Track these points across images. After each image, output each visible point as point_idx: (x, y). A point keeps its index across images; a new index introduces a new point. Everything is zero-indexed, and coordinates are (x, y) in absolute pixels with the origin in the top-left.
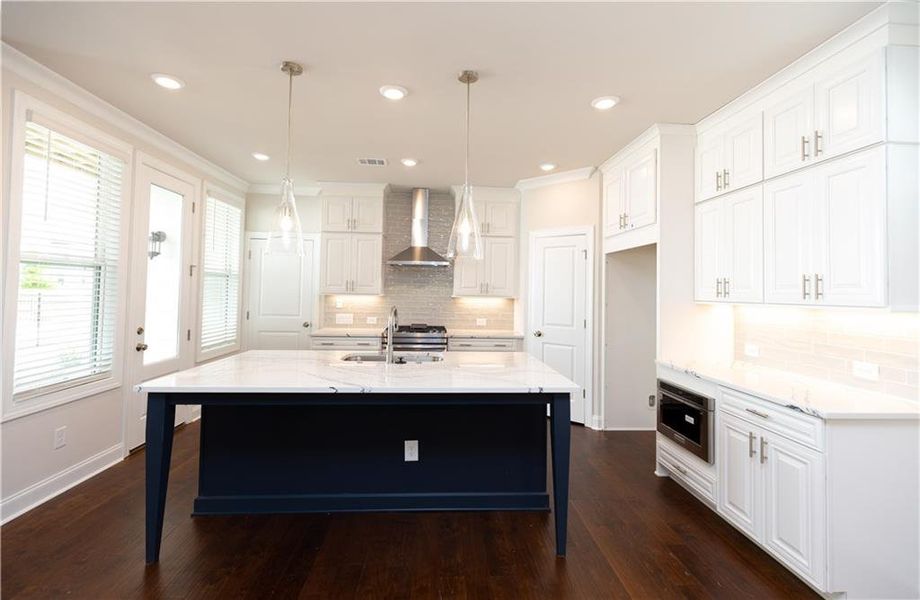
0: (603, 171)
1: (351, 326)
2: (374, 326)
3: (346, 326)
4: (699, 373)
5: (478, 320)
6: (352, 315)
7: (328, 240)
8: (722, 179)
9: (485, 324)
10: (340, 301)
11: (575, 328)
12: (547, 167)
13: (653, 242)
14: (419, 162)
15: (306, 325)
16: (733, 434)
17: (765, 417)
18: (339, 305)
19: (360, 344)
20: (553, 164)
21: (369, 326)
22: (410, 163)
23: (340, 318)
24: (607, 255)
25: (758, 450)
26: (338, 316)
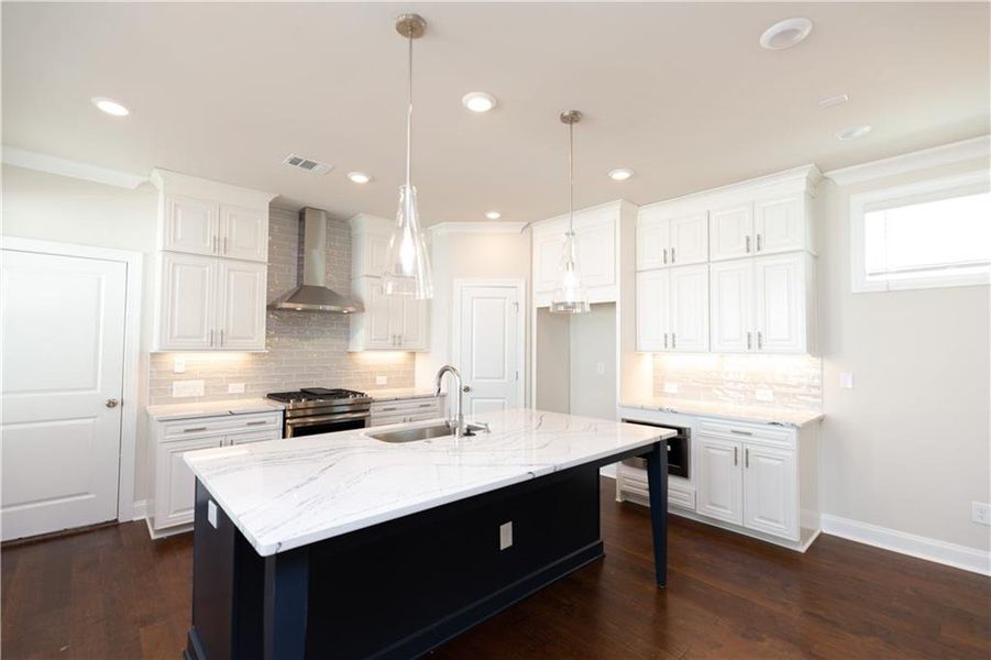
0: (534, 228)
1: (200, 399)
2: (240, 396)
3: (192, 399)
4: (675, 408)
5: (378, 378)
6: (202, 383)
7: (174, 265)
8: (670, 256)
9: (385, 383)
10: (179, 361)
11: (506, 380)
12: (493, 215)
13: (612, 300)
14: (372, 180)
15: (111, 404)
16: (712, 451)
17: (749, 434)
18: (178, 369)
19: (249, 424)
20: (499, 212)
21: (232, 396)
22: (359, 178)
23: (179, 388)
24: (539, 309)
25: (742, 458)
26: (175, 384)
